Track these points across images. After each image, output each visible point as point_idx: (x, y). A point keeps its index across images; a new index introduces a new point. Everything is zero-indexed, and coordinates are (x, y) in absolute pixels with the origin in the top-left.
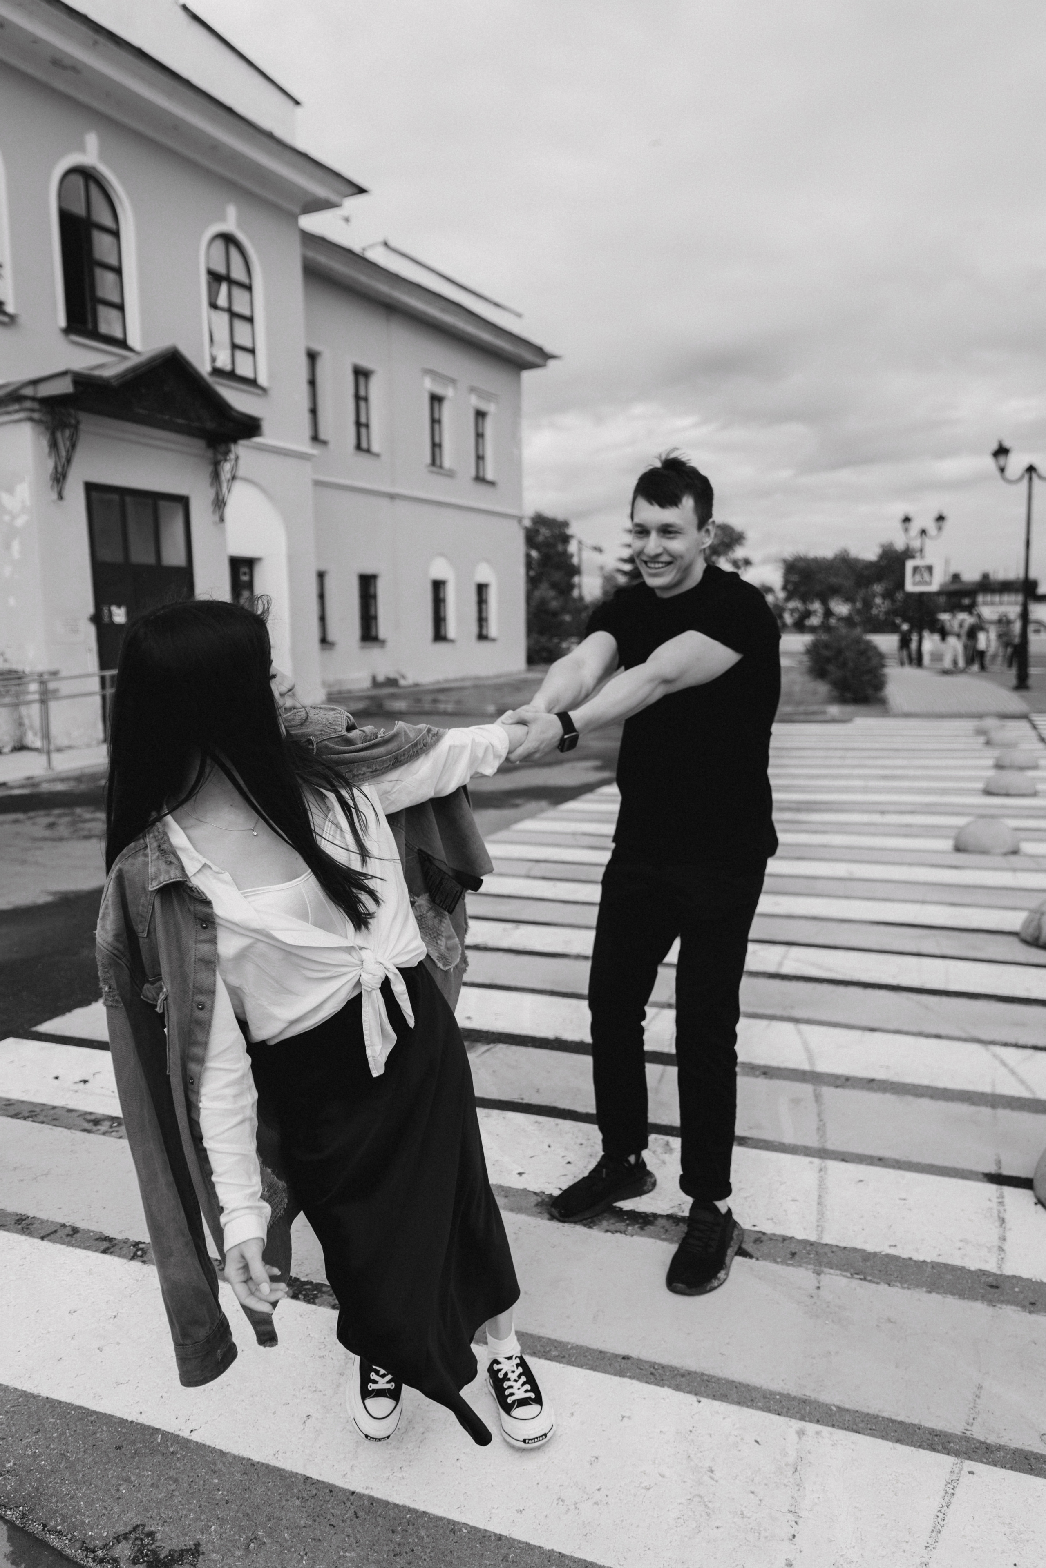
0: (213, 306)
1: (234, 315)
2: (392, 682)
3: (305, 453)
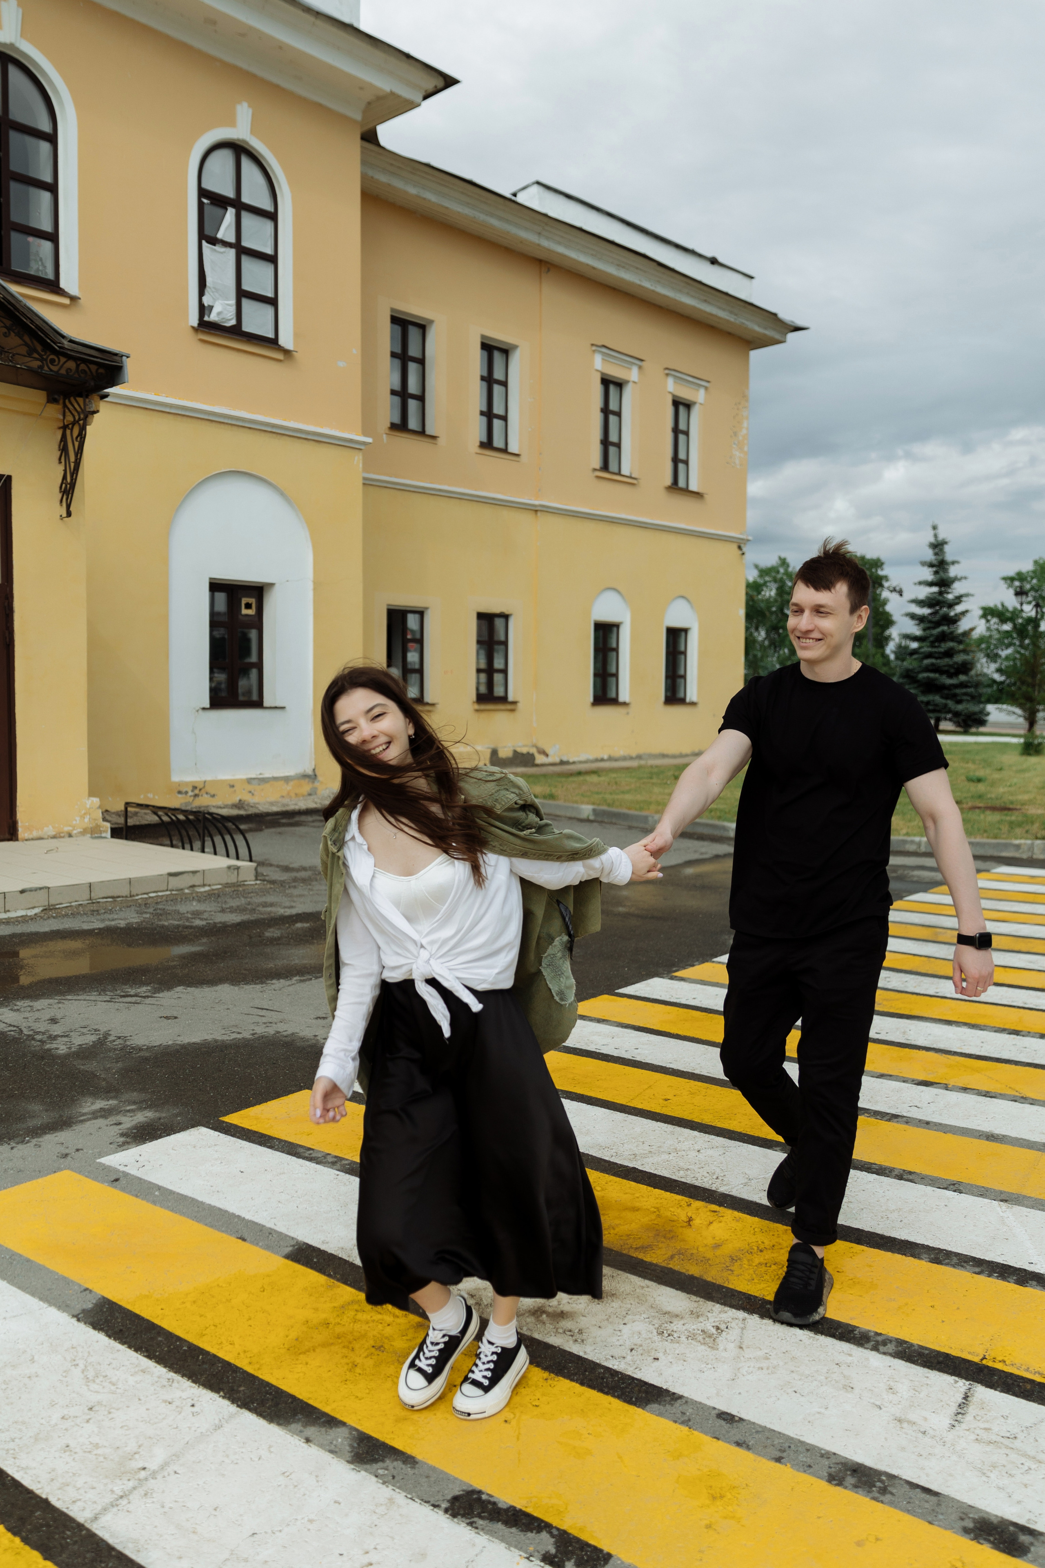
0: (207, 237)
1: (242, 251)
2: (523, 759)
3: (351, 441)
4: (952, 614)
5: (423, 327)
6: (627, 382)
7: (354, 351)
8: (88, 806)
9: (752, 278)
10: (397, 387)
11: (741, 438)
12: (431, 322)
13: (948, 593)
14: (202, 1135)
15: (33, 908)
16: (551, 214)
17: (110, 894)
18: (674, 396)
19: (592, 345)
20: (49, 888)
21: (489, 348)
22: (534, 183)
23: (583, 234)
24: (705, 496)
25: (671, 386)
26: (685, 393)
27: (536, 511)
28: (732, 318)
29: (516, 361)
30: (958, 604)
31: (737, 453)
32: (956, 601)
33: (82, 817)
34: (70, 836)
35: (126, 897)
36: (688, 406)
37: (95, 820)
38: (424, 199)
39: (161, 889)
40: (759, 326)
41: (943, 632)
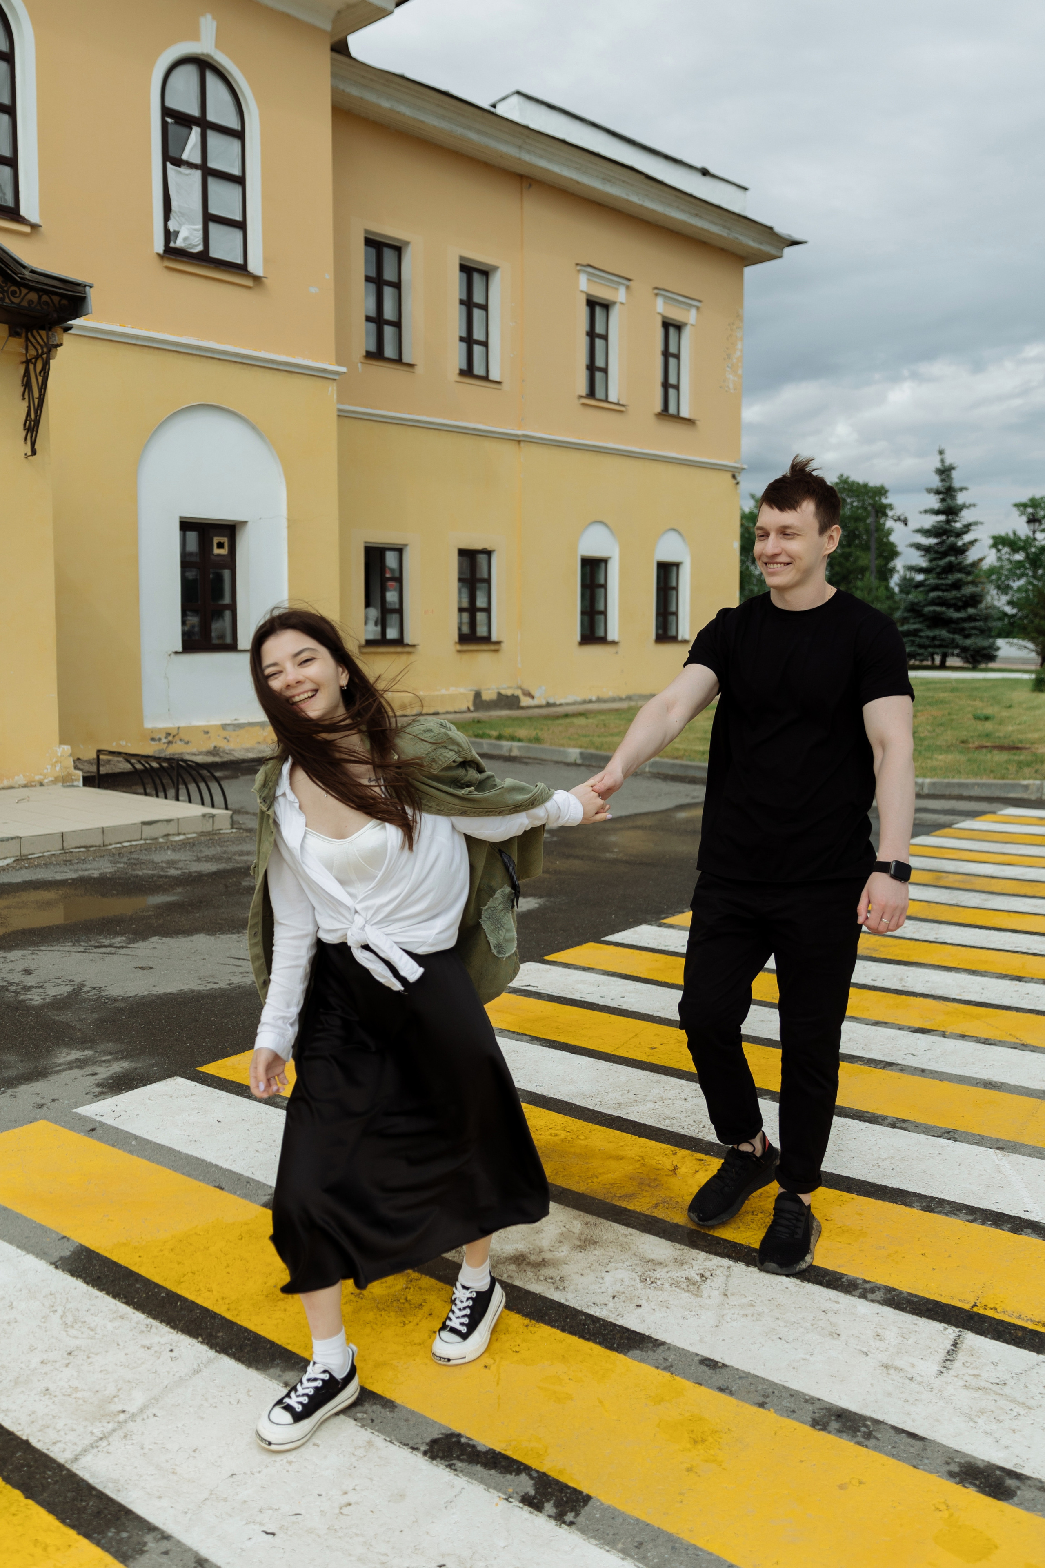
0: (171, 158)
1: (208, 173)
3: (325, 371)
4: (960, 543)
5: (398, 249)
6: (614, 303)
7: (327, 276)
8: (59, 754)
9: (746, 189)
10: (372, 313)
11: (735, 361)
12: (407, 243)
13: (956, 521)
14: (179, 1085)
15: (5, 858)
16: (533, 126)
17: (83, 844)
18: (663, 317)
19: (577, 264)
20: (20, 838)
21: (468, 269)
22: (513, 93)
23: (566, 146)
24: (697, 422)
25: (661, 306)
26: (675, 314)
27: (519, 441)
28: (724, 233)
29: (497, 283)
30: (966, 532)
31: (731, 377)
32: (965, 530)
33: (54, 765)
34: (41, 785)
35: (100, 846)
36: (679, 327)
37: (66, 768)
38: (398, 113)
39: (135, 838)
40: (754, 240)
41: (950, 563)
